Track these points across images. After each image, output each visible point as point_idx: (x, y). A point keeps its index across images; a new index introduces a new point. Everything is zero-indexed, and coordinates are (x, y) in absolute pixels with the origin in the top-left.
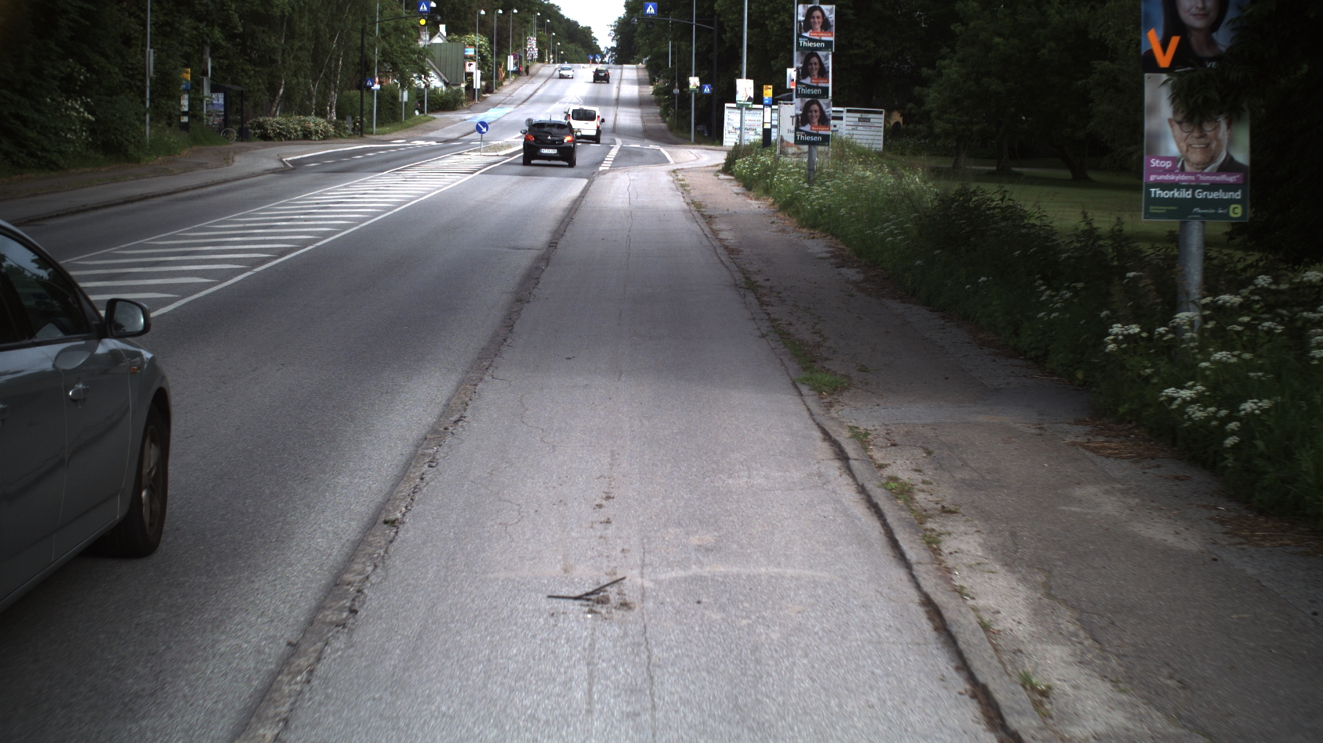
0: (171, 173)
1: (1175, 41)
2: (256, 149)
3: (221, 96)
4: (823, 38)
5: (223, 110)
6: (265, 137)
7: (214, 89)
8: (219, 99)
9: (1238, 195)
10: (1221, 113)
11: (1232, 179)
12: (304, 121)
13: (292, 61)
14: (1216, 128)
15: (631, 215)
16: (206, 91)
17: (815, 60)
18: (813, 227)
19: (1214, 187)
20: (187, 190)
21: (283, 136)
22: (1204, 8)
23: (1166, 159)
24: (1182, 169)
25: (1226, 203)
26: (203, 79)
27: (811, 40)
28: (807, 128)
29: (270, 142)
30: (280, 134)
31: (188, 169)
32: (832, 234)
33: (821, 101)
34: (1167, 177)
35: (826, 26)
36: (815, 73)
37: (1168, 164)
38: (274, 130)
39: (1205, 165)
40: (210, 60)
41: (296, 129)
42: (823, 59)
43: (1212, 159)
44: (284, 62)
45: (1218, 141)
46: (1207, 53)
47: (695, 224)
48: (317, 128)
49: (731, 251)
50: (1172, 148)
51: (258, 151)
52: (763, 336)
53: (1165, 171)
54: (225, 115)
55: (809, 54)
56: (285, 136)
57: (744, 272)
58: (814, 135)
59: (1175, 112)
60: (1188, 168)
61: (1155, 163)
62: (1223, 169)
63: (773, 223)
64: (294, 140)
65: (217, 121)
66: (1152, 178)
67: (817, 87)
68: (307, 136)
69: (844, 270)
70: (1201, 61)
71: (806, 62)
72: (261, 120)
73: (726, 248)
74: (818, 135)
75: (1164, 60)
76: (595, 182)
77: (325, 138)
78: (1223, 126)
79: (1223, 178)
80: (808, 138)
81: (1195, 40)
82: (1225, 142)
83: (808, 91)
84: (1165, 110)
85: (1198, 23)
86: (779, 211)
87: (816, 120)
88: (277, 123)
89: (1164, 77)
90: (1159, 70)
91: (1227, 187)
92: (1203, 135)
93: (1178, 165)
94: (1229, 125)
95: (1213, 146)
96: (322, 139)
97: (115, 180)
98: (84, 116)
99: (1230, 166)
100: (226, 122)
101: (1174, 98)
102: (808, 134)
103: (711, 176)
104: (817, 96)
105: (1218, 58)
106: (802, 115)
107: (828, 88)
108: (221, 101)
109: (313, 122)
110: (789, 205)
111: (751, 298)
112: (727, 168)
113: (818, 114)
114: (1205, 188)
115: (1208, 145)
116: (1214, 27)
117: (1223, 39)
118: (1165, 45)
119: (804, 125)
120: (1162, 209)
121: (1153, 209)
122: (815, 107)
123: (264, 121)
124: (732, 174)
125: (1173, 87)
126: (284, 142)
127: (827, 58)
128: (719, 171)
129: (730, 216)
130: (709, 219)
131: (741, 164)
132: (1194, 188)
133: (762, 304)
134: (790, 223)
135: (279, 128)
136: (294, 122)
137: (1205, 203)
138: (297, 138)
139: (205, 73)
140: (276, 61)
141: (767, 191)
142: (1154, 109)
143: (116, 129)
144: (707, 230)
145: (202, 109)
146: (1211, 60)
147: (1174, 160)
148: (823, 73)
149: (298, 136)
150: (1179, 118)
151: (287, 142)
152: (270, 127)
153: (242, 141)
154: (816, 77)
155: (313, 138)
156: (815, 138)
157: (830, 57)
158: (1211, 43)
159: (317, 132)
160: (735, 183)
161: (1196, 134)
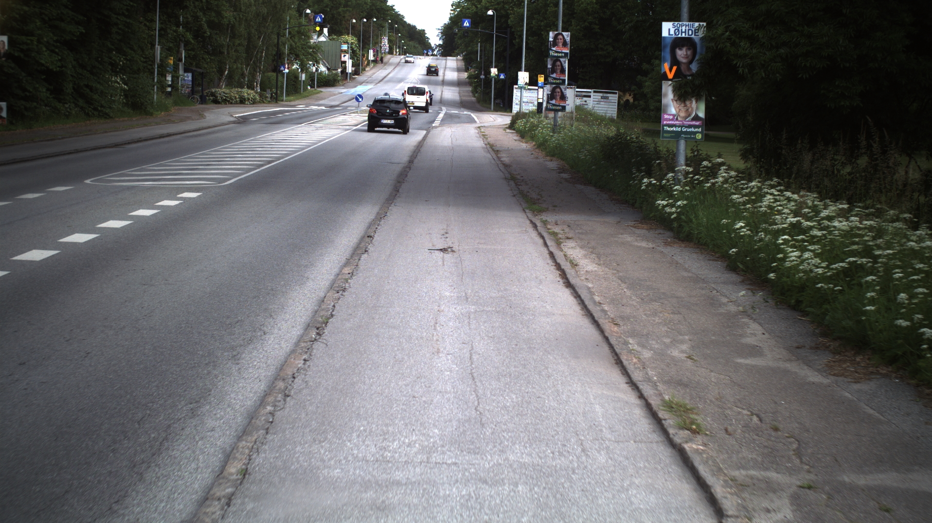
0: (174, 122)
1: (675, 68)
2: (213, 109)
3: (190, 75)
4: (563, 51)
5: (191, 83)
6: (216, 102)
7: (186, 71)
8: (189, 77)
9: (700, 130)
10: (693, 97)
11: (697, 123)
12: (240, 92)
13: (233, 53)
14: (691, 103)
15: (453, 149)
16: (181, 72)
17: (558, 63)
18: (553, 156)
19: (690, 126)
20: (190, 131)
21: (227, 101)
22: (687, 55)
23: (670, 115)
24: (677, 119)
25: (695, 133)
26: (179, 64)
27: (556, 52)
28: (553, 102)
29: (220, 105)
30: (225, 100)
31: (183, 120)
32: (561, 159)
33: (562, 87)
34: (671, 122)
35: (565, 44)
36: (559, 71)
37: (671, 117)
38: (222, 97)
39: (687, 117)
40: (184, 51)
41: (235, 97)
42: (563, 63)
43: (689, 115)
44: (228, 53)
45: (692, 108)
46: (688, 73)
47: (489, 154)
48: (249, 96)
49: (506, 166)
50: (673, 111)
51: (213, 111)
52: (514, 196)
53: (670, 120)
54: (193, 87)
55: (556, 60)
56: (229, 101)
57: (510, 173)
58: (557, 106)
59: (674, 96)
60: (679, 119)
61: (666, 116)
62: (693, 119)
63: (532, 154)
64: (234, 104)
65: (188, 90)
66: (665, 122)
67: (560, 79)
68: (242, 101)
69: (562, 175)
70: (685, 76)
71: (554, 65)
72: (213, 91)
73: (504, 164)
74: (559, 106)
75: (670, 76)
76: (431, 132)
77: (254, 103)
78: (694, 102)
79: (694, 123)
80: (554, 107)
81: (683, 68)
82: (695, 109)
83: (555, 81)
84: (670, 96)
85: (684, 61)
86: (536, 149)
87: (558, 98)
88: (224, 93)
89: (670, 82)
90: (667, 79)
91: (695, 127)
92: (685, 106)
93: (675, 117)
94: (696, 102)
95: (690, 110)
96: (252, 104)
97: (145, 125)
98: (122, 87)
99: (696, 118)
100: (193, 92)
101: (674, 91)
102: (554, 105)
103: (501, 130)
104: (560, 84)
105: (692, 75)
106: (550, 94)
107: (565, 80)
108: (190, 78)
109: (246, 92)
110: (542, 145)
111: (512, 183)
112: (512, 126)
113: (560, 94)
114: (686, 127)
115: (688, 110)
116: (691, 62)
117: (694, 67)
118: (671, 70)
119: (552, 100)
120: (669, 135)
121: (665, 135)
122: (558, 90)
123: (215, 91)
124: (514, 130)
125: (673, 87)
126: (228, 105)
127: (565, 62)
128: (507, 128)
129: (508, 150)
130: (497, 152)
131: (520, 123)
132: (682, 127)
133: (516, 184)
134: (541, 154)
135: (225, 96)
136: (234, 93)
137: (686, 133)
138: (236, 103)
139: (180, 60)
140: (224, 53)
141: (533, 138)
142: (666, 95)
143: (139, 95)
144: (495, 156)
145: (178, 83)
146: (689, 76)
147: (674, 115)
148: (563, 71)
149: (237, 101)
150: (676, 98)
151: (230, 105)
152: (219, 96)
153: (202, 104)
154: (559, 73)
155: (247, 103)
156: (558, 108)
157: (567, 61)
158: (689, 69)
159: (249, 99)
160: (515, 134)
161: (683, 105)
